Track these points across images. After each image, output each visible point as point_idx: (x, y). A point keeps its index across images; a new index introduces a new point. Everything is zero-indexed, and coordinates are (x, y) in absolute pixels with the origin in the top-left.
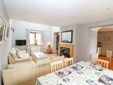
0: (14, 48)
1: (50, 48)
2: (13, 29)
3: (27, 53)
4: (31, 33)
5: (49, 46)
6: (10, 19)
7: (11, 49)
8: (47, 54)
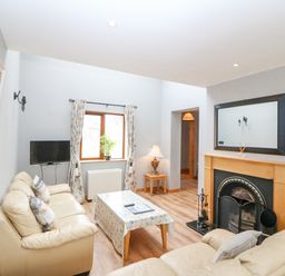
0: (24, 175)
1: (156, 173)
2: (20, 98)
3: (72, 192)
4: (87, 113)
5: (155, 164)
6: (9, 52)
7: (12, 181)
8: (147, 195)
